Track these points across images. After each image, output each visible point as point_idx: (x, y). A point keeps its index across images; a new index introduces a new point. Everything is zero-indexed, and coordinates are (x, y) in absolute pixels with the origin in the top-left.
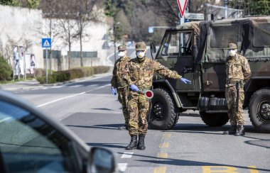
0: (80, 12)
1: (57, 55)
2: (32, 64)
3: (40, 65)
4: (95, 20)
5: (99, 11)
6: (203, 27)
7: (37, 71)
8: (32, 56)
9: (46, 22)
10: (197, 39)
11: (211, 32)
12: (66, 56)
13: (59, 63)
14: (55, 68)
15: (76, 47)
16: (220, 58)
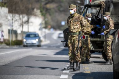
1: (15, 32)
3: (6, 37)
8: (2, 31)
10: (103, 10)
12: (20, 34)
16: (117, 21)
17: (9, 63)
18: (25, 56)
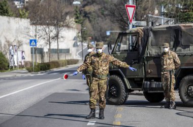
0: (57, 21)
1: (41, 51)
2: (23, 58)
3: (28, 58)
4: (68, 26)
5: (71, 20)
6: (146, 31)
7: (26, 63)
8: (23, 52)
9: (32, 28)
10: (141, 40)
11: (151, 35)
12: (47, 52)
13: (42, 57)
14: (39, 61)
15: (54, 46)
16: (158, 53)
17: (25, 110)
18: (49, 94)
